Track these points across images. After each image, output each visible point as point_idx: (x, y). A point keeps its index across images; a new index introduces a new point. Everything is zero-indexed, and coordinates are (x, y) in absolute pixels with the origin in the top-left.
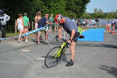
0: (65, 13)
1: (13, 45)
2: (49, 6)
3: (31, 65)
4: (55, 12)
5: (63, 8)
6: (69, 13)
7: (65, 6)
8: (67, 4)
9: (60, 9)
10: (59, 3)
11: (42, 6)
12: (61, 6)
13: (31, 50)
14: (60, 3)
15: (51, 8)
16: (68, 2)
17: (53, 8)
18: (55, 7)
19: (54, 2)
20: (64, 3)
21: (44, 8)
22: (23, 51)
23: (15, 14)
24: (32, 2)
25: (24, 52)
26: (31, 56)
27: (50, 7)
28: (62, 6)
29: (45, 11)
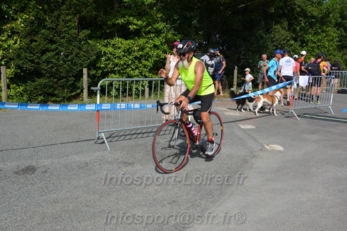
0: (335, 56)
1: (226, 113)
2: (303, 42)
3: (253, 160)
4: (315, 52)
5: (332, 46)
6: (344, 54)
7: (337, 42)
8: (342, 36)
9: (325, 47)
10: (325, 35)
11: (289, 40)
12: (328, 40)
13: (257, 127)
14: (327, 36)
15: (307, 45)
16: (344, 33)
17: (311, 44)
18: (315, 43)
19: (315, 33)
20: (335, 35)
21: (291, 45)
22: (242, 127)
23: (236, 56)
24: (269, 33)
25: (243, 129)
26: (255, 140)
27: (305, 42)
28: (331, 40)
29: (293, 51)
